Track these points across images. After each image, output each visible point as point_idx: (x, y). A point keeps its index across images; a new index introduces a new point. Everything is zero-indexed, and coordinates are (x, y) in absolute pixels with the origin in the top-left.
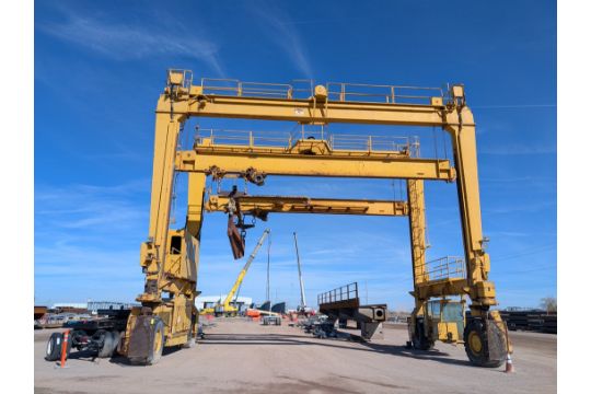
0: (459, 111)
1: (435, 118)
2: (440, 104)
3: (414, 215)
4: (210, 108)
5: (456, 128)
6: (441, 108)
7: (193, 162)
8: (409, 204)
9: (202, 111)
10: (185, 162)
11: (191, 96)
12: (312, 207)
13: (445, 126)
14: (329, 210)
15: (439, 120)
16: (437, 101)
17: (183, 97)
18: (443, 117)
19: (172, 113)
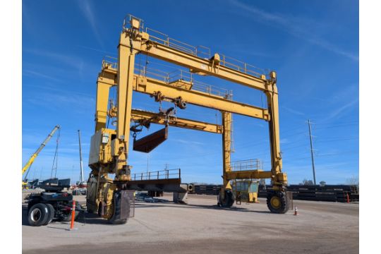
0: (273, 85)
1: (262, 86)
2: (265, 79)
3: (226, 133)
4: (154, 51)
5: (271, 94)
6: (265, 81)
7: (145, 87)
8: (224, 128)
9: (148, 51)
10: (140, 85)
11: (142, 39)
12: (176, 122)
13: (266, 91)
14: (185, 126)
15: (264, 88)
16: (264, 77)
17: (138, 38)
18: (266, 86)
19: (131, 48)
